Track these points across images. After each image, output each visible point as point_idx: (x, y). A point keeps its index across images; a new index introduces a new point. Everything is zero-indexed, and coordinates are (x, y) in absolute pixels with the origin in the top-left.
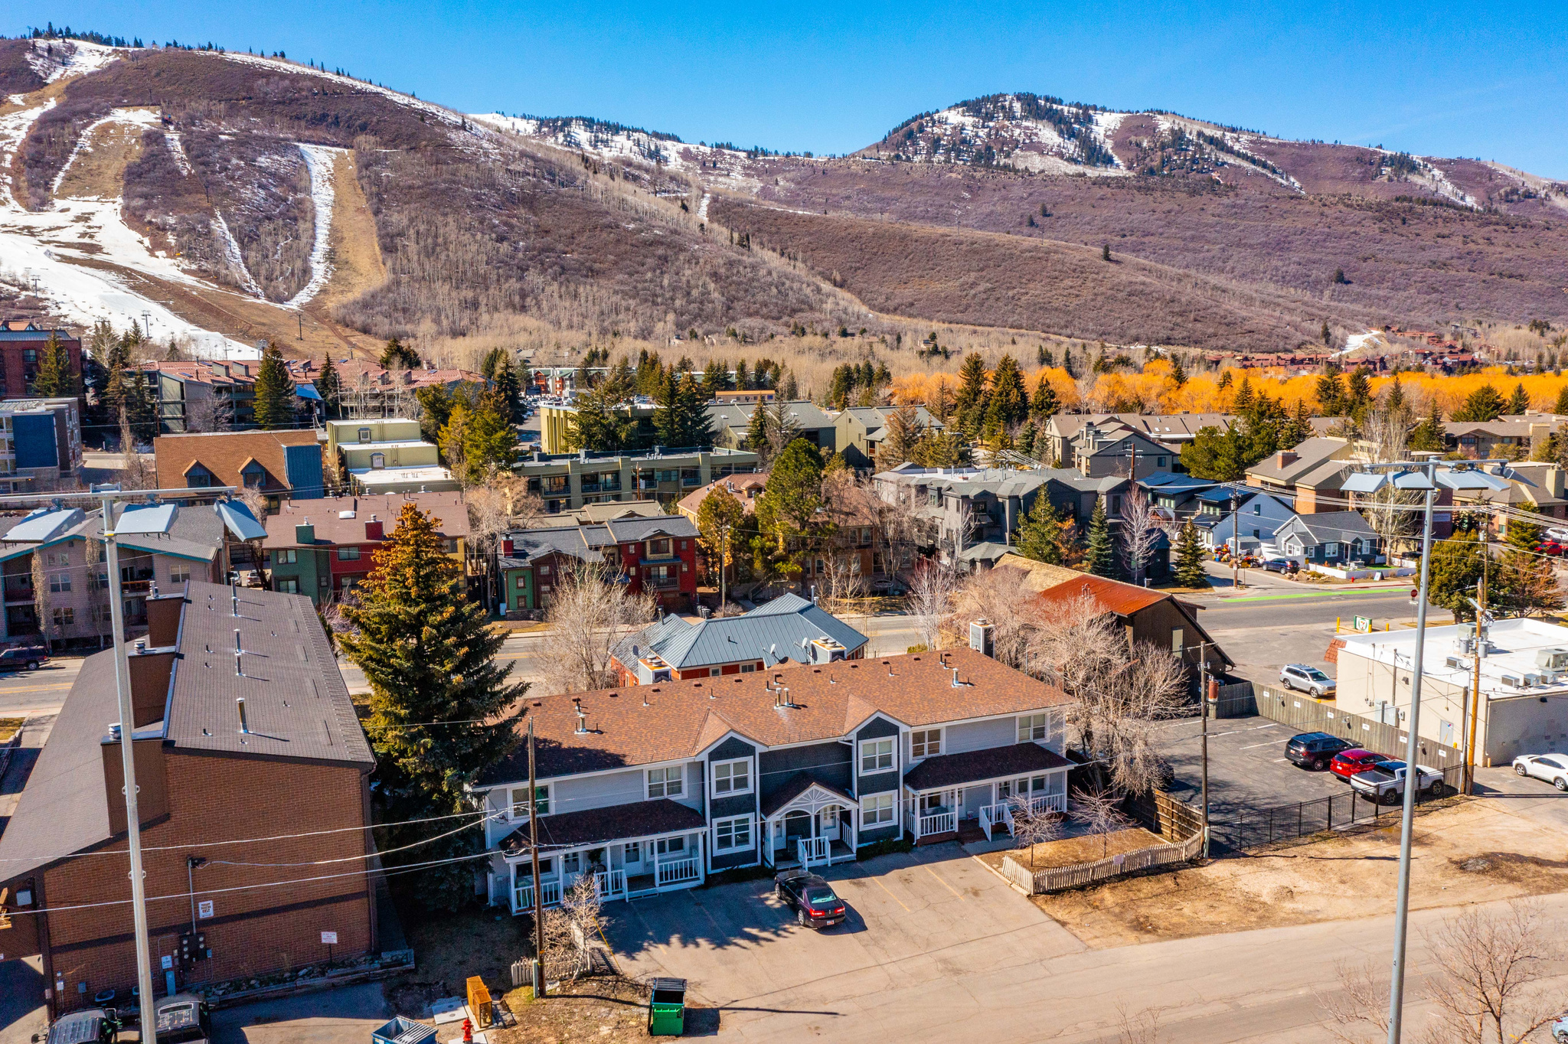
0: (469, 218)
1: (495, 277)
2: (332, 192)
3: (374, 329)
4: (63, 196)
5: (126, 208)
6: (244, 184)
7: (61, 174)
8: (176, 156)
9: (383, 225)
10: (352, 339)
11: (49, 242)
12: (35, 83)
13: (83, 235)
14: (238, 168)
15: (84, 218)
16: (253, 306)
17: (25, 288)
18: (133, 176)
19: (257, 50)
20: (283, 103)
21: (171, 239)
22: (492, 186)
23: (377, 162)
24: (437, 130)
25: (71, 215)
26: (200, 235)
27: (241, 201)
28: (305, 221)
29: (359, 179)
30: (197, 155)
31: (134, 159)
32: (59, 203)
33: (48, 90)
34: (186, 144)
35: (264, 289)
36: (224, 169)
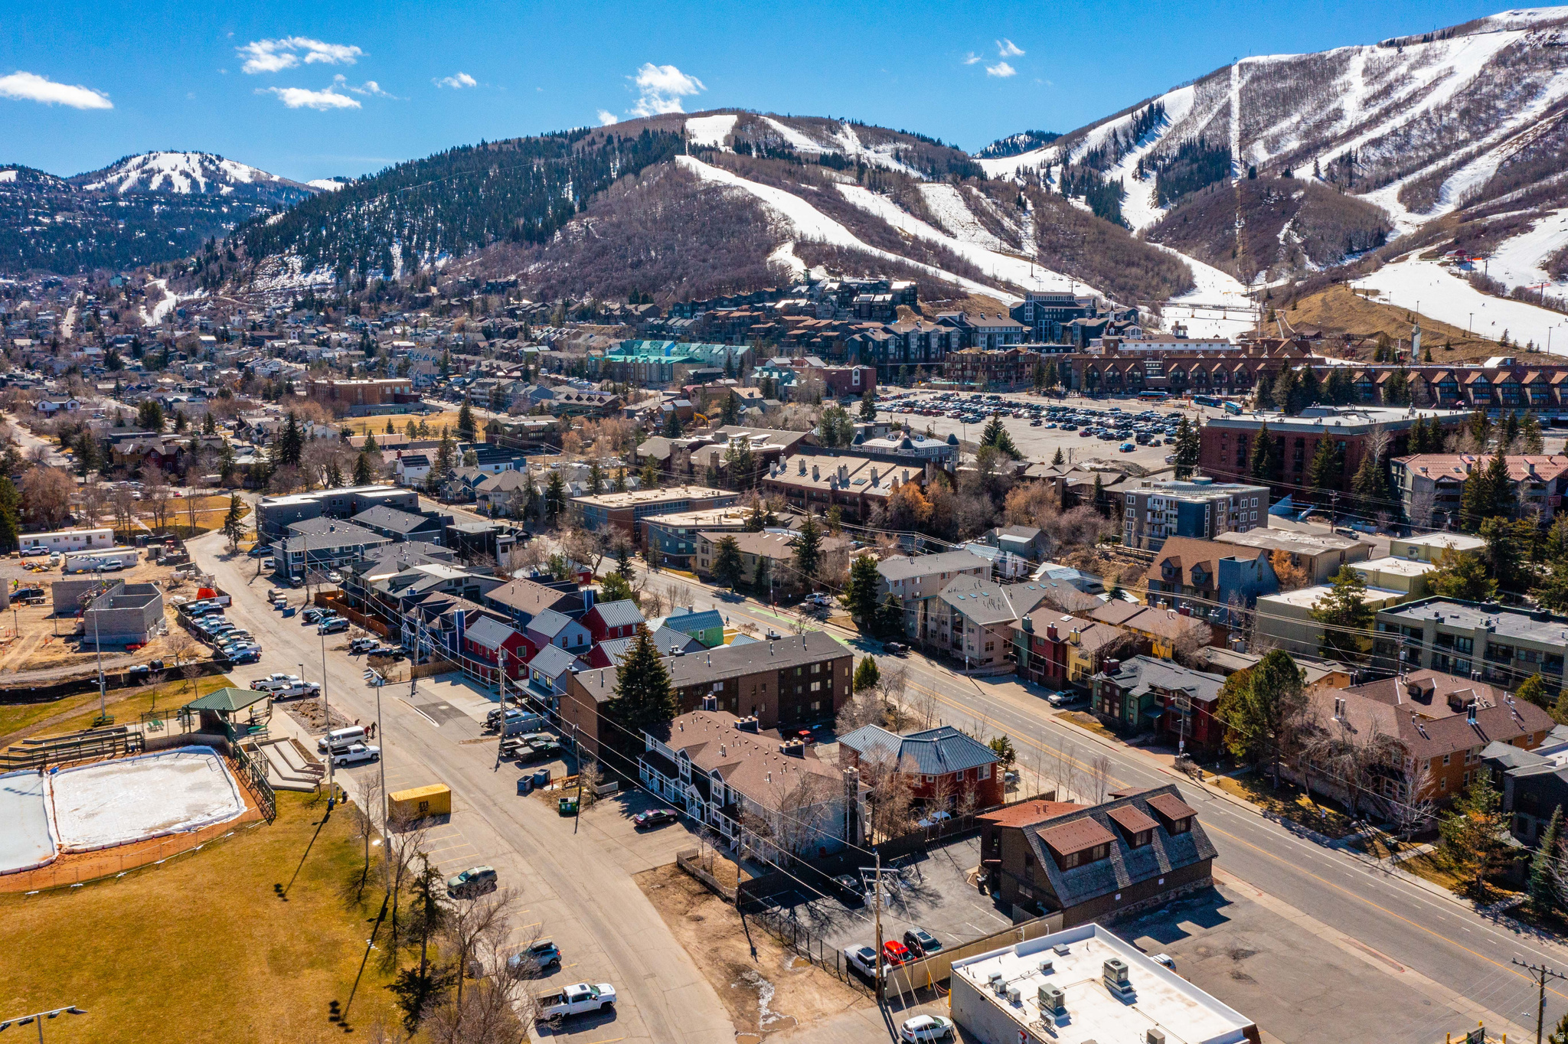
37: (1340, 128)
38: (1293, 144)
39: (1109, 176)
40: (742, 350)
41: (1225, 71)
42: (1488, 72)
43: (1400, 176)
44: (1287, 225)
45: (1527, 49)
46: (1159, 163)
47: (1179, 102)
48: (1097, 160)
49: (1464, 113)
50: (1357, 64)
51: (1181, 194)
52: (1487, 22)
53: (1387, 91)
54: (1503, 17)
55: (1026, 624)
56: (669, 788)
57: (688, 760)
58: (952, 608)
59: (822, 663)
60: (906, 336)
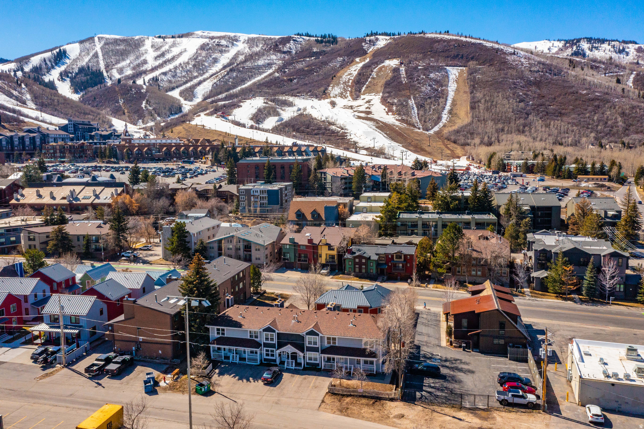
0: (509, 92)
1: (514, 118)
2: (456, 86)
3: (458, 142)
4: (364, 94)
5: (382, 97)
6: (423, 86)
7: (365, 86)
8: (402, 76)
9: (473, 98)
10: (449, 146)
11: (356, 111)
12: (363, 53)
13: (367, 108)
14: (423, 79)
15: (369, 102)
16: (417, 133)
17: (342, 129)
18: (387, 85)
19: (438, 32)
20: (443, 52)
21: (394, 108)
22: (522, 78)
23: (476, 72)
24: (502, 56)
25: (365, 101)
26: (404, 106)
27: (421, 92)
28: (443, 98)
29: (467, 79)
30: (409, 75)
31: (388, 78)
32: (362, 97)
33: (367, 55)
34: (406, 71)
35: (423, 126)
36: (418, 80)
37: (148, 67)
38: (129, 72)
39: (47, 79)
41: (91, 39)
42: (199, 52)
43: (177, 87)
44: (144, 102)
45: (210, 45)
46: (70, 75)
47: (73, 50)
48: (37, 70)
49: (194, 66)
50: (148, 43)
51: (85, 88)
52: (194, 34)
53: (163, 55)
54: (199, 33)
55: (292, 240)
56: (253, 356)
57: (274, 331)
58: (244, 240)
59: (242, 271)
60: (11, 137)
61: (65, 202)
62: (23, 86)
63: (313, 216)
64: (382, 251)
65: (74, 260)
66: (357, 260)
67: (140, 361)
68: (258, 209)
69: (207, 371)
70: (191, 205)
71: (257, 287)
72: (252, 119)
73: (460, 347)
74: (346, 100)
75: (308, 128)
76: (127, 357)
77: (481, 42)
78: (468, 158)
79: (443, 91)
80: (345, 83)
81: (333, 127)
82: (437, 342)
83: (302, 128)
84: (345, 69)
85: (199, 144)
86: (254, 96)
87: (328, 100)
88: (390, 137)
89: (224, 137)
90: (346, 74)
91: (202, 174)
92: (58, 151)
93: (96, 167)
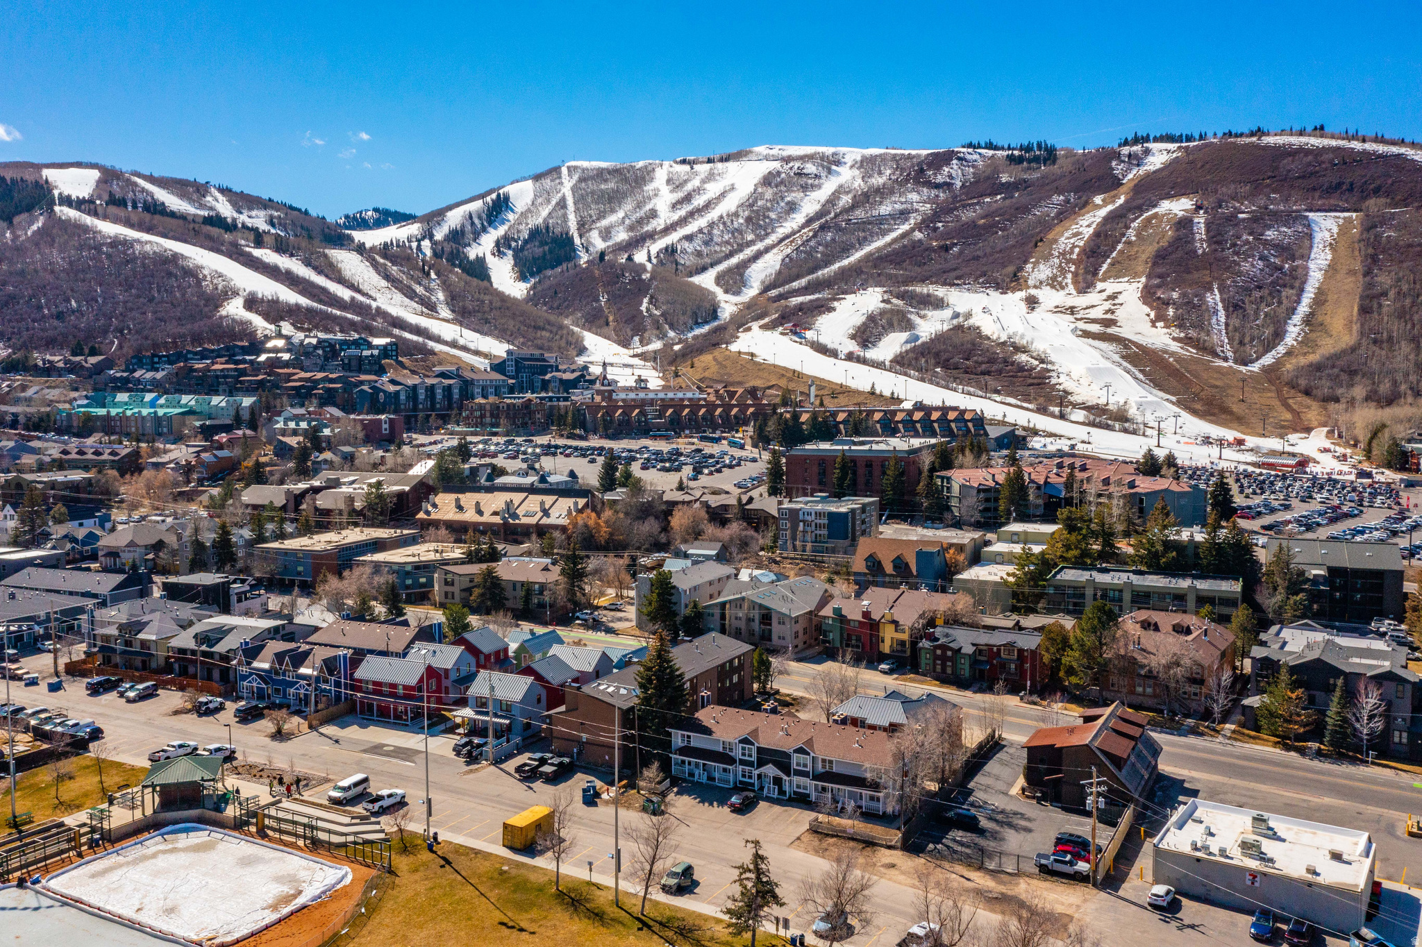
2: (1329, 257)
3: (1315, 392)
4: (1104, 280)
5: (1146, 287)
6: (1245, 260)
7: (1109, 261)
8: (1198, 237)
9: (1370, 286)
10: (1290, 401)
11: (1081, 319)
12: (1114, 184)
13: (1107, 312)
14: (1247, 242)
15: (1113, 297)
16: (1218, 369)
17: (1042, 361)
18: (1160, 257)
20: (1303, 177)
21: (1171, 312)
23: (1382, 223)
25: (1104, 295)
26: (1194, 306)
27: (1240, 274)
28: (1292, 287)
29: (1360, 241)
30: (1215, 235)
31: (1164, 243)
32: (1100, 286)
33: (1122, 189)
34: (1208, 225)
35: (1234, 353)
36: (1234, 245)
37: (658, 224)
38: (621, 236)
39: (472, 253)
40: (247, 401)
41: (557, 170)
42: (760, 190)
43: (712, 265)
44: (646, 300)
46: (513, 244)
47: (522, 193)
48: (456, 236)
49: (749, 220)
50: (661, 175)
51: (539, 271)
52: (751, 152)
53: (688, 198)
54: (762, 150)
55: (837, 611)
56: (724, 775)
57: (752, 744)
58: (761, 606)
59: (739, 657)
60: (415, 387)
61: (497, 520)
62: (433, 276)
63: (895, 567)
64: (984, 638)
65: (508, 620)
66: (939, 652)
67: (581, 767)
68: (809, 546)
69: (661, 787)
70: (695, 534)
71: (765, 683)
72: (853, 337)
73: (1033, 798)
74: (1062, 293)
75: (967, 359)
76: (566, 760)
77: (1403, 150)
78: (1330, 434)
79: (1293, 269)
80: (1063, 254)
81: (1023, 358)
82: (1004, 788)
83: (956, 359)
84: (1066, 223)
85: (734, 402)
86: (864, 286)
87: (1022, 294)
88: (1151, 380)
89: (790, 380)
90: (1066, 235)
91: (731, 467)
92: (488, 414)
93: (549, 446)
